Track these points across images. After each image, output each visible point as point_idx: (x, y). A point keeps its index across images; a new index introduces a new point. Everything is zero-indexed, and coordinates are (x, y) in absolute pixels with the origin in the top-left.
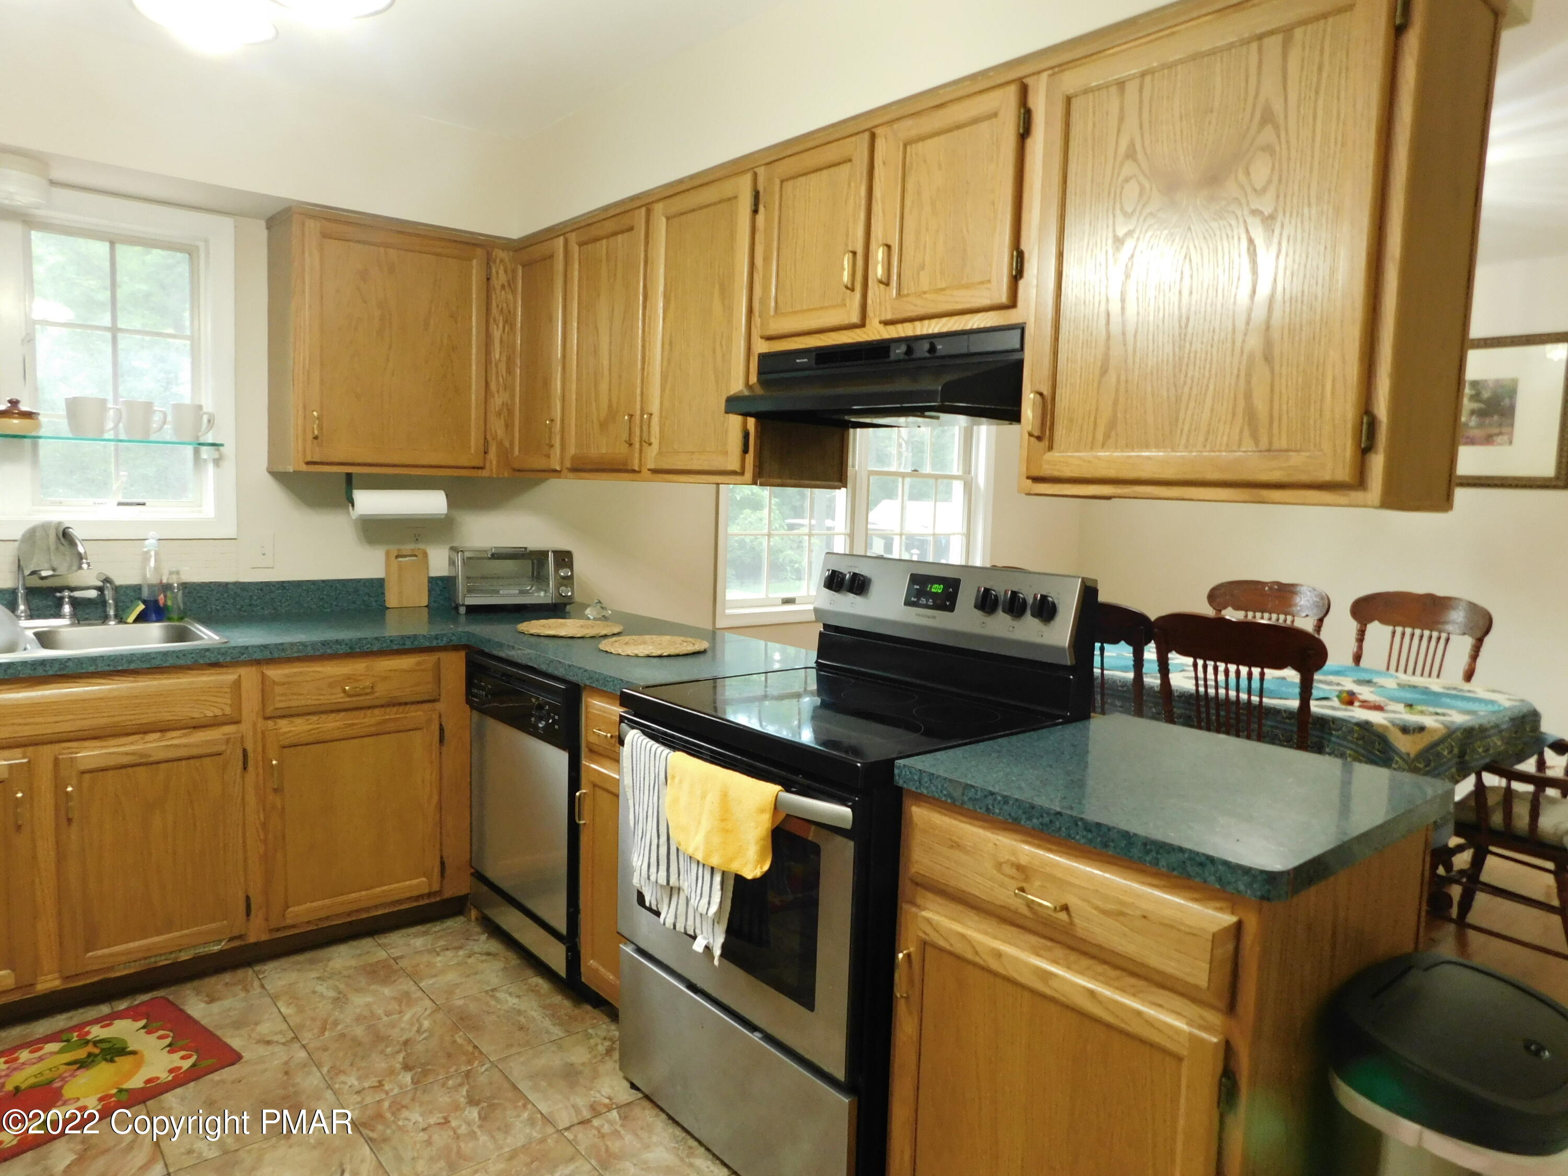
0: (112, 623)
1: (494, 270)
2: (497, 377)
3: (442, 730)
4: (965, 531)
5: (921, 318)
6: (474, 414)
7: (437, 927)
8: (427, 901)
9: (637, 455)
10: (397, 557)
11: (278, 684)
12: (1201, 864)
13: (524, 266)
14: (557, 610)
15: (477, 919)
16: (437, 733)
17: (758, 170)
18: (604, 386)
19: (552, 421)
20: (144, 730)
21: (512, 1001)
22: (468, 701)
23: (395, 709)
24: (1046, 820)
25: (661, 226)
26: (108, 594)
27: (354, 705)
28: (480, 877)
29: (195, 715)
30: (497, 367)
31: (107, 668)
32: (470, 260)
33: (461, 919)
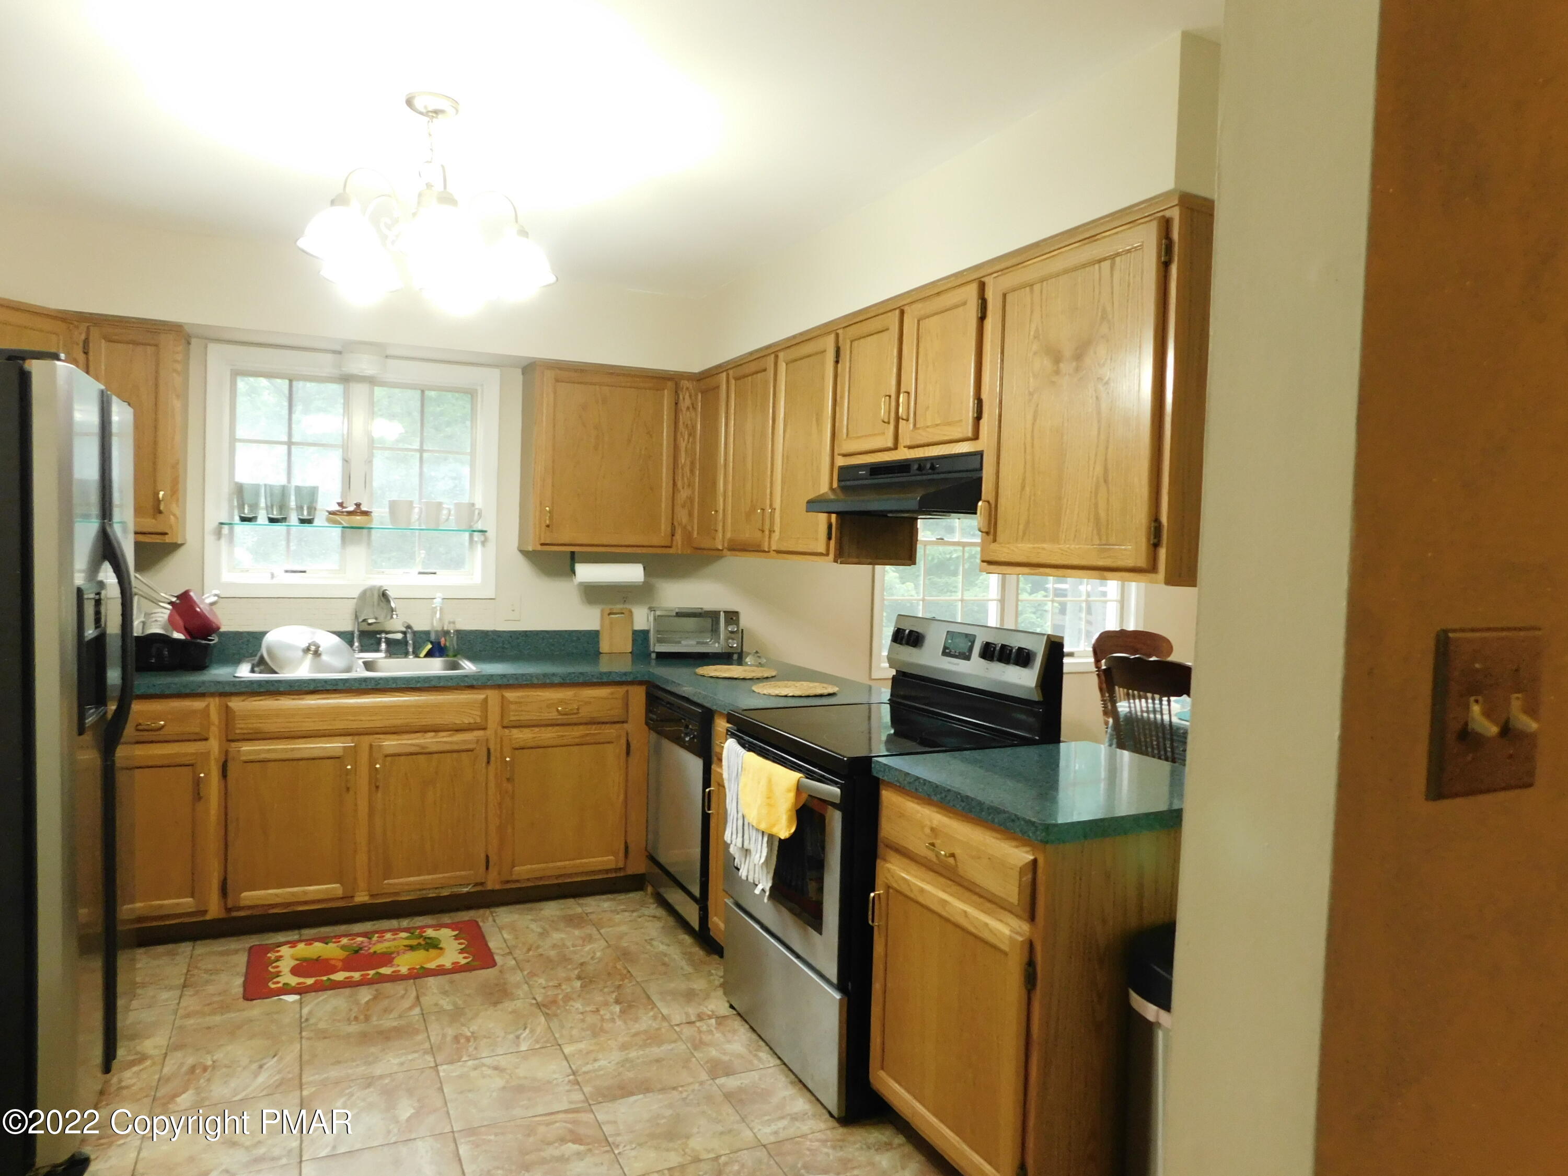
0: (411, 657)
1: (681, 397)
2: (683, 479)
3: (628, 745)
4: (1119, 598)
5: (928, 445)
6: (664, 505)
7: (622, 897)
8: (614, 875)
9: (767, 539)
10: (609, 614)
11: (512, 703)
12: (1013, 821)
13: (702, 393)
14: (725, 658)
15: (652, 894)
16: (624, 747)
17: (840, 332)
18: (749, 486)
19: (716, 511)
20: (424, 730)
21: (662, 948)
22: (647, 724)
23: (594, 727)
24: (943, 795)
25: (782, 367)
26: (409, 636)
27: (565, 722)
28: (653, 859)
29: (458, 722)
30: (683, 469)
31: (404, 686)
32: (664, 389)
33: (642, 893)
